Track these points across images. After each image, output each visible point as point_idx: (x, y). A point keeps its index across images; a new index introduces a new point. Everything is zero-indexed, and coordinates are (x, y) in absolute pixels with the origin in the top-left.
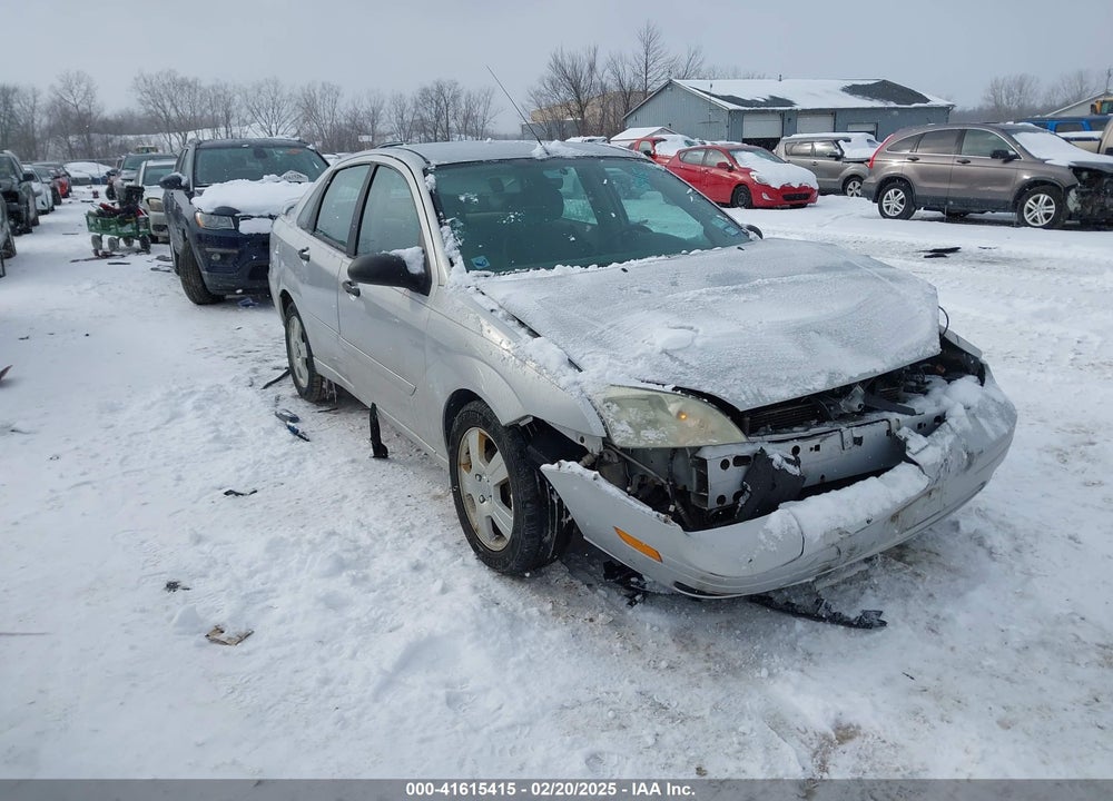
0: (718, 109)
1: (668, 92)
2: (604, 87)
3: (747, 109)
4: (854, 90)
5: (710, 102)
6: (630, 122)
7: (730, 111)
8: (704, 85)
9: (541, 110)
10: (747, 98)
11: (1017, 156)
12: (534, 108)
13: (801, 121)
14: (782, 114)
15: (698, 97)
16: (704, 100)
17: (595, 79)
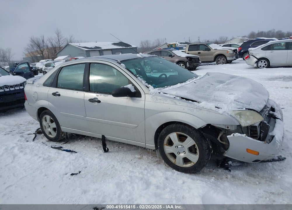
0: (83, 50)
1: (68, 47)
2: (47, 46)
3: (90, 50)
4: (114, 44)
5: (80, 49)
6: (58, 55)
7: (86, 51)
8: (78, 44)
9: (29, 53)
10: (89, 47)
11: (174, 56)
12: (27, 53)
13: (104, 52)
14: (99, 51)
15: (76, 47)
16: (78, 48)
17: (45, 44)
